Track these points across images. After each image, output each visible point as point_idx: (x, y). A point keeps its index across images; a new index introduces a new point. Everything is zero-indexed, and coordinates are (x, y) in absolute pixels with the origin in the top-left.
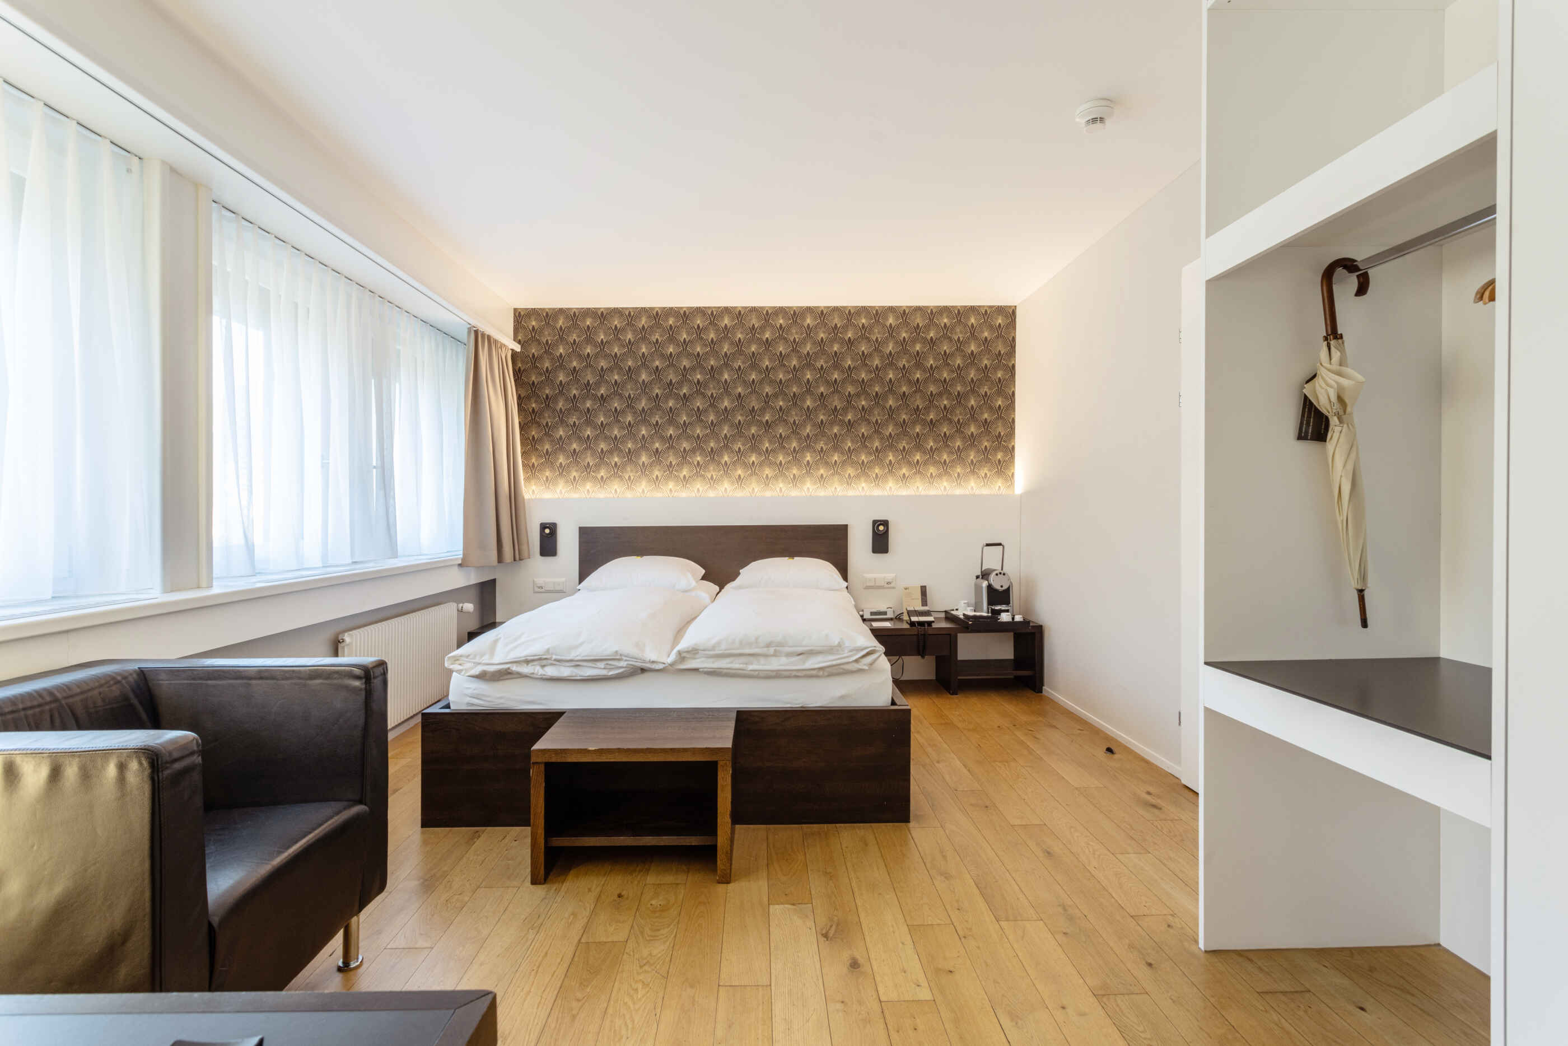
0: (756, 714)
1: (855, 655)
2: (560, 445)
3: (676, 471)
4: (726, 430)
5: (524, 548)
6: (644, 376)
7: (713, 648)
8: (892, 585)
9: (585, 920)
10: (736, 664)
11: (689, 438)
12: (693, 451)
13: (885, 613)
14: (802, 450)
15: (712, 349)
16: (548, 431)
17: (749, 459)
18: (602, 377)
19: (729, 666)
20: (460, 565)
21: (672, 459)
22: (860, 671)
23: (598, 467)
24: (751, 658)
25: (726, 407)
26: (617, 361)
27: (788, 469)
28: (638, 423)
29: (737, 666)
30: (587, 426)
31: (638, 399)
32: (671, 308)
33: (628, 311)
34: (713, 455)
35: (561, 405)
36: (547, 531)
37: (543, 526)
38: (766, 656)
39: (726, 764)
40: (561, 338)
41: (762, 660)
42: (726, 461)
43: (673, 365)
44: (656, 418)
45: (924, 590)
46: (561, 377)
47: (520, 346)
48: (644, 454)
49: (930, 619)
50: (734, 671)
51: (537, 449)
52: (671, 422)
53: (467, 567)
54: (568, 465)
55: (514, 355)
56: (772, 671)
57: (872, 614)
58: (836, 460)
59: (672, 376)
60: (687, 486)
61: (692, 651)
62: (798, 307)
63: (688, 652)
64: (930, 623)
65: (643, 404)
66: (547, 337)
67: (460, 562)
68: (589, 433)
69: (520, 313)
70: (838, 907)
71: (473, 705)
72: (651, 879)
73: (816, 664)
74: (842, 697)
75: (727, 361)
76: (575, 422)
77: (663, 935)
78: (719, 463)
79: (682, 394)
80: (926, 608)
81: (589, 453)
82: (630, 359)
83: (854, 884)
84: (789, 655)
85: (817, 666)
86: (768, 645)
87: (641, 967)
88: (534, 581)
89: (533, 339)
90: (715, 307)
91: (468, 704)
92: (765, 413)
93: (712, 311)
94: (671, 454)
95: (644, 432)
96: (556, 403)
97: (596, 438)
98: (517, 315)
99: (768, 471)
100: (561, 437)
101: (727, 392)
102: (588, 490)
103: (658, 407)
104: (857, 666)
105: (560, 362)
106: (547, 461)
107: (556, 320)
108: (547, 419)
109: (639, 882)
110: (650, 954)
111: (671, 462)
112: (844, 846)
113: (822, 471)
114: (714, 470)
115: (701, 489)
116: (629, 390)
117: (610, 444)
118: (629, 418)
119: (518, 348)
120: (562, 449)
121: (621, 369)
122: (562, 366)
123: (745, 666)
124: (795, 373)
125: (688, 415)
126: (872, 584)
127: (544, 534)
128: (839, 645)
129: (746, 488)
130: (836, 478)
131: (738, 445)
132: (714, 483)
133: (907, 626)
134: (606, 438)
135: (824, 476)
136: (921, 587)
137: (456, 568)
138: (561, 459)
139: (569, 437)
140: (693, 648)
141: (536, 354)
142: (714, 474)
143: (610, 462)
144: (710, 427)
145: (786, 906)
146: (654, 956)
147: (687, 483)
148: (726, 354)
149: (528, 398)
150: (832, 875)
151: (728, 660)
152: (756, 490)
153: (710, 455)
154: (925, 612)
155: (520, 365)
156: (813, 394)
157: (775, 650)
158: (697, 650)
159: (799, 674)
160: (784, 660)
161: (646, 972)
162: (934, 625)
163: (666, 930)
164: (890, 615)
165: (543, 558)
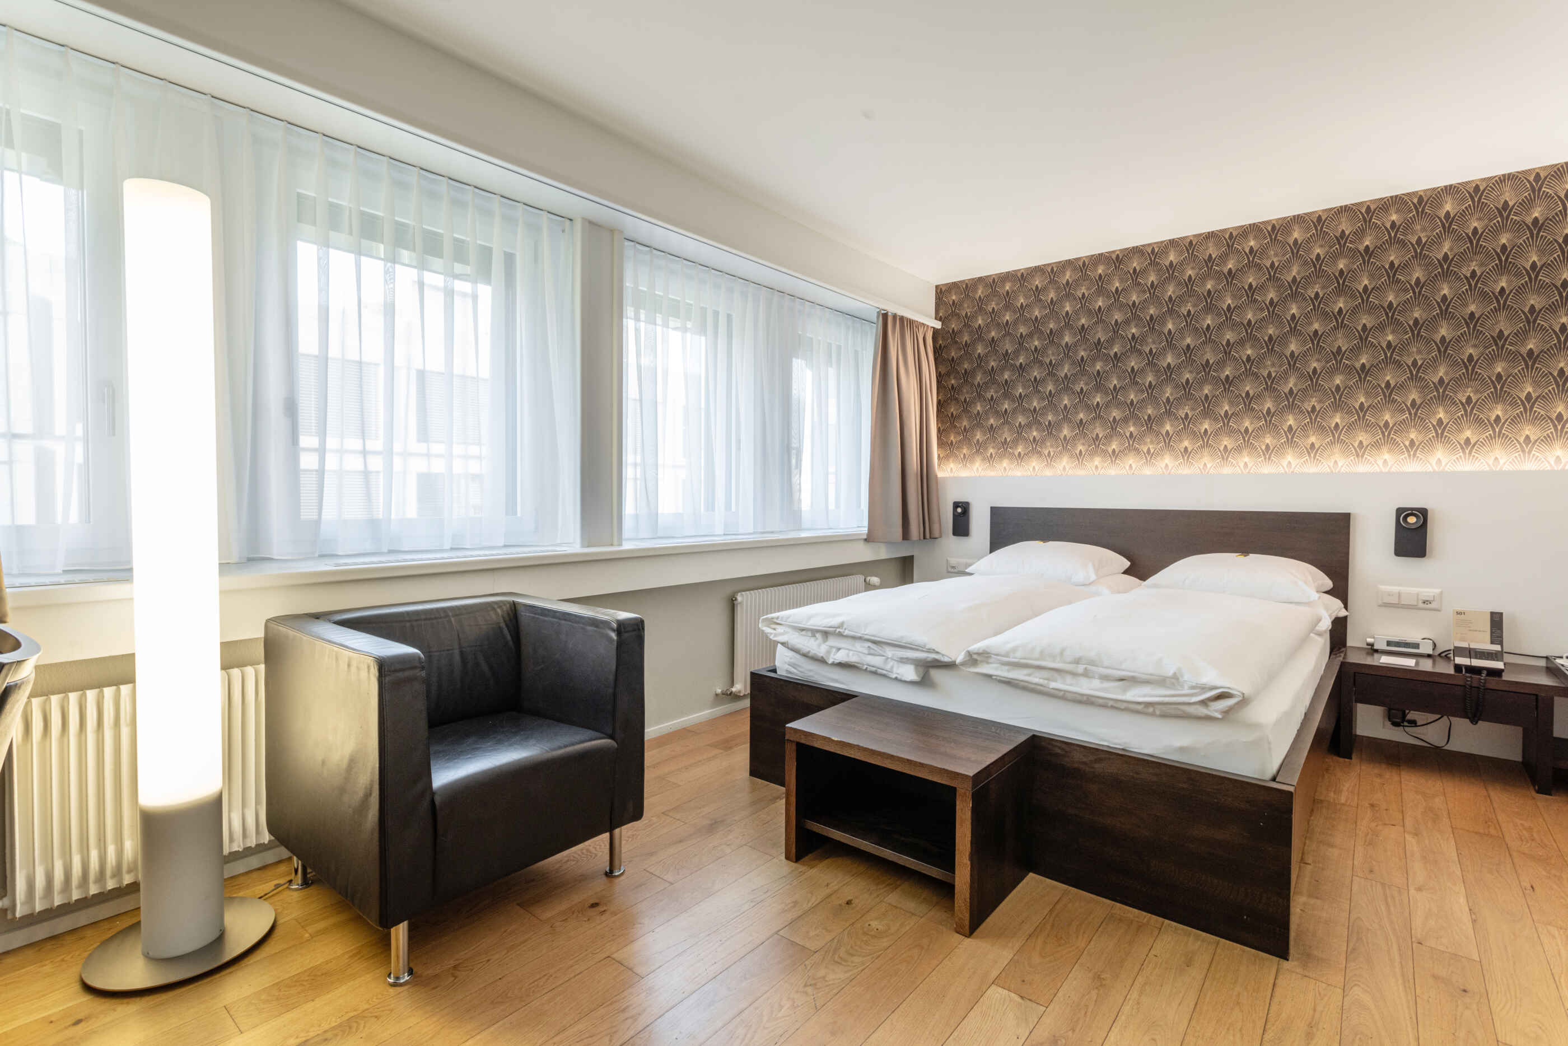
0: (1059, 744)
1: (1201, 694)
2: (978, 420)
3: (1103, 444)
4: (1168, 392)
5: (936, 527)
6: (1067, 339)
7: (1007, 655)
8: (1433, 606)
9: (800, 913)
10: (1036, 678)
11: (1120, 405)
12: (1125, 420)
13: (1416, 646)
14: (1281, 412)
15: (1153, 295)
16: (966, 406)
17: (1201, 428)
18: (1021, 344)
19: (1027, 678)
20: (866, 540)
21: (1099, 431)
22: (1209, 718)
23: (1015, 442)
24: (1056, 675)
25: (1169, 364)
26: (1038, 325)
27: (1257, 437)
28: (1059, 392)
29: (1036, 680)
30: (1005, 399)
31: (1060, 364)
32: (1101, 255)
33: (1050, 268)
34: (1151, 424)
35: (979, 378)
36: (959, 510)
37: (956, 505)
38: (1074, 674)
39: (965, 793)
40: (980, 309)
41: (1069, 679)
42: (1167, 431)
43: (1102, 321)
44: (1081, 385)
45: (1497, 621)
46: (980, 350)
47: (940, 323)
48: (1066, 427)
49: (1499, 665)
50: (1033, 686)
51: (955, 426)
52: (1099, 387)
53: (873, 542)
54: (985, 442)
55: (936, 332)
56: (1082, 695)
57: (1389, 643)
58: (1337, 423)
59: (1101, 334)
60: (1117, 461)
61: (982, 653)
62: (1279, 219)
63: (978, 654)
64: (1497, 673)
65: (1066, 369)
66: (967, 309)
67: (865, 537)
68: (1007, 406)
69: (941, 289)
70: (1077, 1030)
71: (790, 673)
72: (893, 898)
73: (1139, 696)
74: (1182, 750)
75: (1171, 308)
76: (992, 396)
77: (852, 962)
78: (1158, 433)
79: (1112, 354)
80: (1497, 648)
81: (1006, 428)
82: (1052, 321)
83: (1126, 1009)
84: (1105, 678)
85: (1141, 700)
86: (1077, 661)
87: (805, 986)
88: (947, 560)
89: (954, 314)
90: (1155, 243)
91: (788, 671)
92: (1224, 367)
93: (1153, 248)
94: (1097, 425)
95: (1066, 402)
96: (974, 377)
97: (1014, 410)
98: (939, 291)
99: (1227, 442)
100: (978, 412)
101: (1170, 345)
102: (1005, 468)
103: (1083, 372)
104: (1202, 711)
105: (979, 334)
106: (966, 438)
107: (975, 290)
108: (966, 395)
109: (878, 896)
110: (824, 978)
111: (1097, 434)
112: (1153, 952)
113: (1313, 439)
114: (1152, 442)
115: (1134, 466)
116: (1051, 356)
117: (1028, 418)
118: (1050, 387)
119: (938, 325)
120: (979, 425)
121: (1042, 332)
122: (980, 338)
123: (1046, 682)
124: (1271, 310)
125: (1119, 378)
126: (1395, 600)
127: (956, 514)
128: (1175, 677)
129: (1194, 463)
130: (1337, 448)
131: (1185, 410)
132: (1151, 457)
133: (1452, 671)
134: (1025, 410)
135: (1317, 447)
136: (1492, 614)
137: (862, 542)
138: (979, 436)
139: (986, 413)
140: (984, 650)
141: (956, 329)
142: (1151, 447)
143: (1029, 437)
144: (1147, 390)
145: (1013, 995)
146: (826, 981)
147: (1116, 459)
148: (1170, 297)
149: (948, 374)
150: (1104, 982)
151: (1026, 671)
152: (1209, 466)
153: (1146, 424)
154: (1488, 653)
155: (941, 342)
156: (1301, 334)
157: (1086, 669)
158: (988, 653)
159: (1118, 705)
160: (1096, 683)
161: (806, 993)
162: (1506, 677)
163: (861, 959)
164: (1426, 649)
165: (955, 537)
